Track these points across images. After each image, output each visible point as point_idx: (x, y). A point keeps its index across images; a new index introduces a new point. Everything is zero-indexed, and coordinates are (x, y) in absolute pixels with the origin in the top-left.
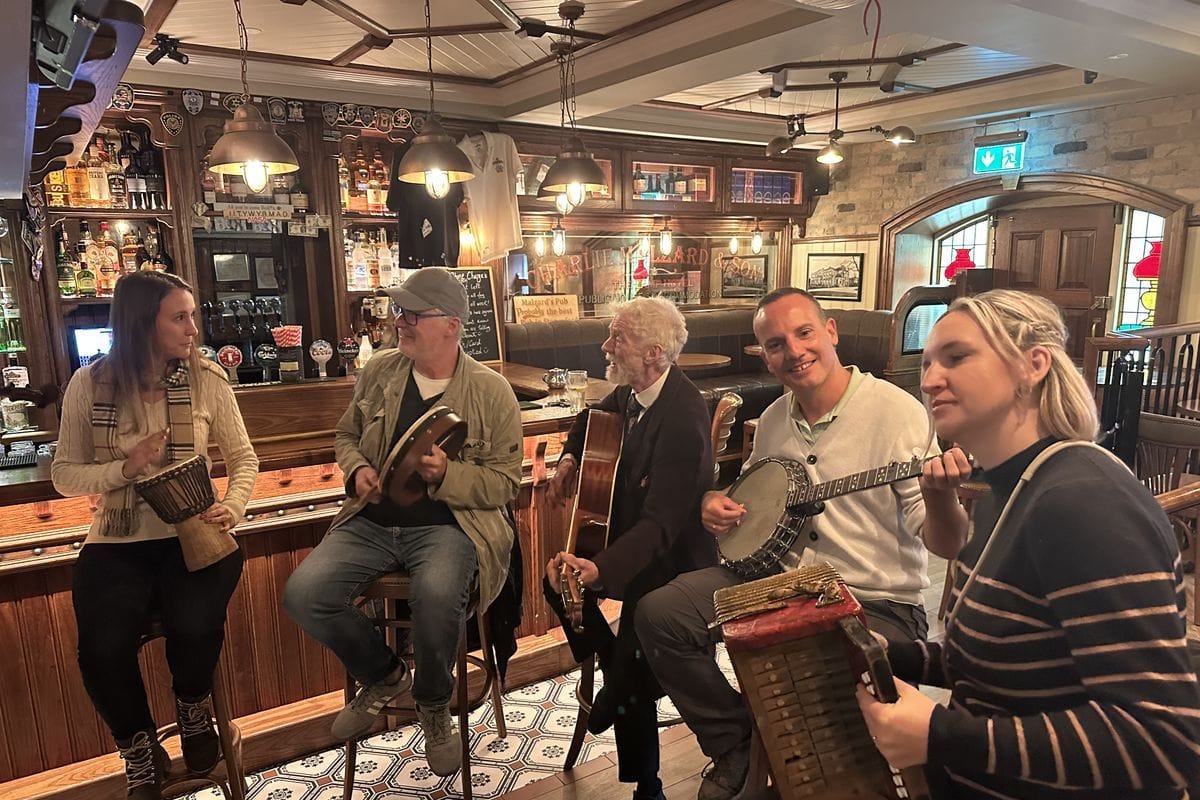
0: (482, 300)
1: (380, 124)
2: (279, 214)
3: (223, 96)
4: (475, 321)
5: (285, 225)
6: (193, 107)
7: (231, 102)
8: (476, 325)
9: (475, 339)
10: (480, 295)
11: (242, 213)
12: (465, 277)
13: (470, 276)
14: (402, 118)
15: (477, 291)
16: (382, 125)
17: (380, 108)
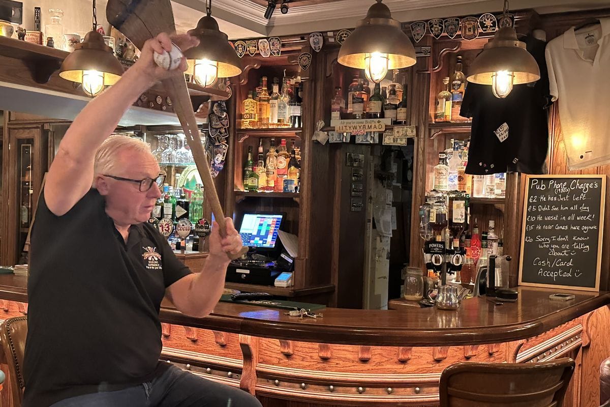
0: (586, 214)
1: (465, 32)
2: (375, 127)
3: (335, 33)
4: (571, 238)
5: (381, 136)
6: (317, 46)
7: (341, 37)
8: (571, 242)
9: (565, 259)
10: (583, 208)
11: (348, 128)
12: (568, 186)
13: (575, 185)
14: (488, 23)
15: (580, 203)
16: (468, 33)
17: (464, 17)
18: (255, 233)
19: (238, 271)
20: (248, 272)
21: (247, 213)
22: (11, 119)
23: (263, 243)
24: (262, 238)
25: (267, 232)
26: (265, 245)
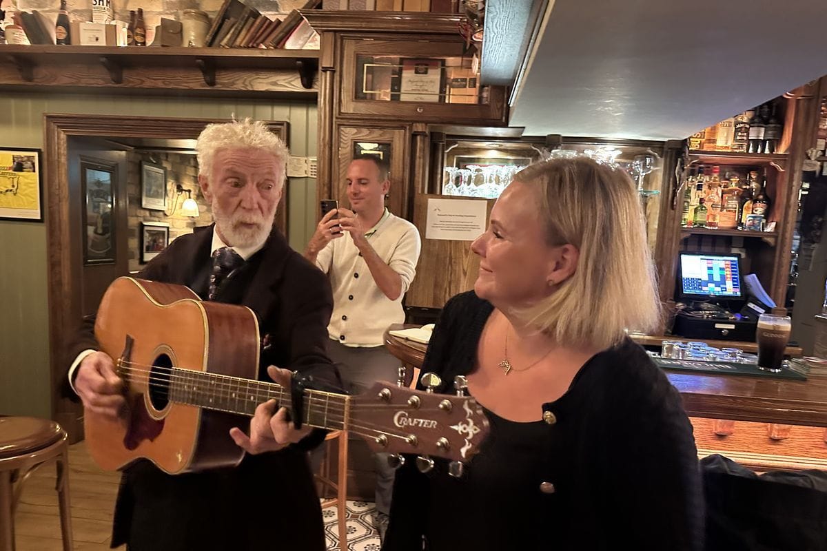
18: (705, 278)
19: (718, 326)
20: (733, 327)
21: (684, 254)
22: (342, 111)
23: (722, 291)
24: (717, 284)
25: (723, 278)
26: (725, 293)
